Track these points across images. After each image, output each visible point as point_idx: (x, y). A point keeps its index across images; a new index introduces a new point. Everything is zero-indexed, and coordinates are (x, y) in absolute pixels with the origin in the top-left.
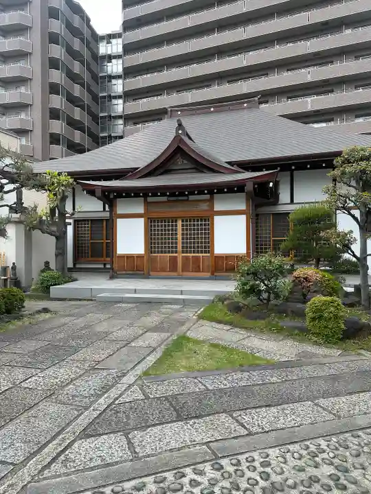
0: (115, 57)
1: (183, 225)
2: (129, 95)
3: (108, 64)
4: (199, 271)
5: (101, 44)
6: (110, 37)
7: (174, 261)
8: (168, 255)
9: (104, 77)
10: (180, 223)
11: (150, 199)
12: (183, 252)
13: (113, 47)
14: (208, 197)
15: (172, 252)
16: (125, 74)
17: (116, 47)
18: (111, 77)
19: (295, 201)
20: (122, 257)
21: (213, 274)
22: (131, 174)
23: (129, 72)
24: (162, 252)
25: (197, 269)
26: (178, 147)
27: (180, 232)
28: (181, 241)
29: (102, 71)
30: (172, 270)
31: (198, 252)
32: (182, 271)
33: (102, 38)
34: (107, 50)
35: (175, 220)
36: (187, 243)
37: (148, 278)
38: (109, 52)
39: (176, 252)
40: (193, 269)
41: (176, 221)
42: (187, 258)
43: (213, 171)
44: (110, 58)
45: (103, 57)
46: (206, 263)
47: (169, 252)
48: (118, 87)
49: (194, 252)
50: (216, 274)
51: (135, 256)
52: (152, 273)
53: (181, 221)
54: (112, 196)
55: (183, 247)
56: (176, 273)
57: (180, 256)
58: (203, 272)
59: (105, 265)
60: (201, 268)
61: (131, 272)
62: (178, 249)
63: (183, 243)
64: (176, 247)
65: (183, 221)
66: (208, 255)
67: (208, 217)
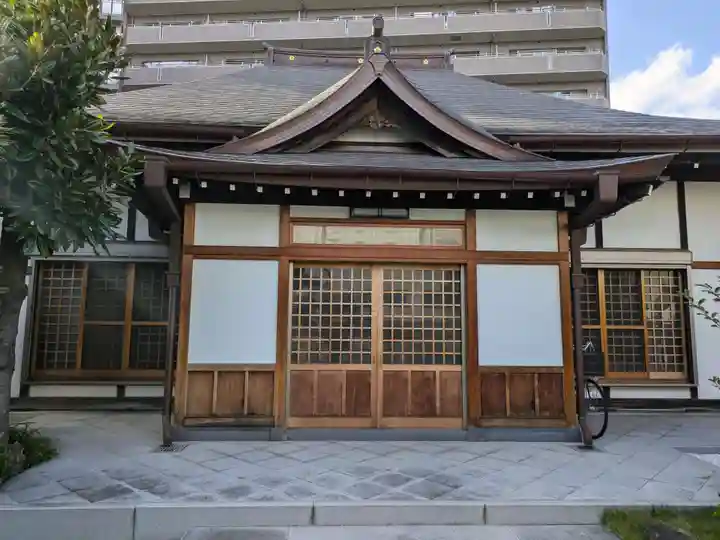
1: (387, 286)
4: (432, 414)
7: (359, 382)
8: (345, 367)
10: (378, 279)
11: (297, 211)
12: (387, 360)
14: (458, 214)
15: (356, 359)
19: (605, 246)
20: (206, 372)
21: (473, 422)
22: (236, 139)
24: (325, 360)
25: (426, 408)
26: (379, 83)
27: (378, 304)
28: (381, 328)
31: (428, 361)
32: (386, 414)
35: (366, 270)
36: (398, 334)
39: (367, 359)
40: (415, 407)
41: (368, 275)
42: (398, 376)
46: (453, 391)
47: (346, 359)
49: (418, 360)
50: (485, 423)
51: (247, 369)
52: (292, 422)
53: (381, 273)
54: (185, 194)
55: (387, 346)
56: (366, 422)
57: (377, 371)
58: (443, 415)
59: (121, 389)
60: (438, 404)
61: (231, 420)
62: (373, 353)
63: (387, 334)
64: (367, 346)
65: (386, 276)
66: (458, 368)
67: (459, 265)
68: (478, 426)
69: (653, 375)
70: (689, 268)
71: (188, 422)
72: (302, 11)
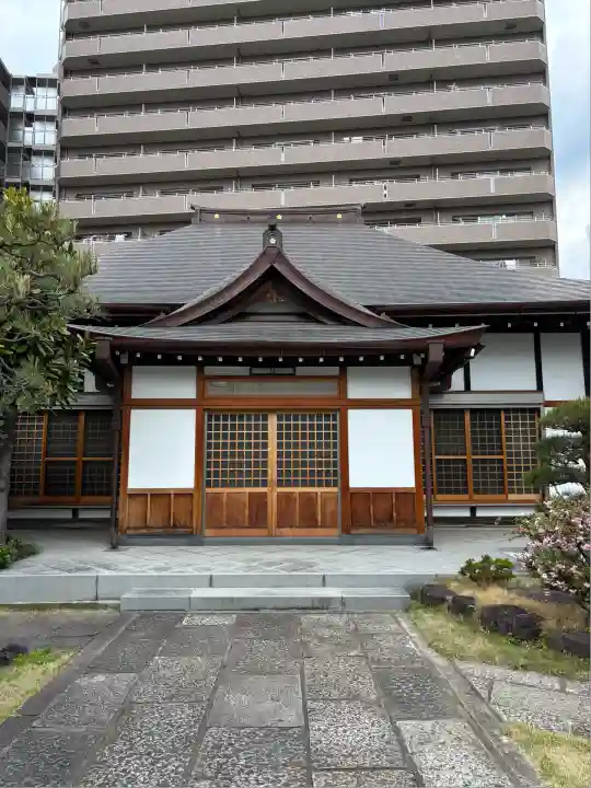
0: (41, 118)
1: (280, 427)
2: (68, 187)
3: (27, 129)
4: (316, 526)
5: (13, 94)
6: (32, 83)
7: (259, 503)
8: (248, 490)
9: (16, 150)
10: (273, 421)
11: (209, 370)
12: (280, 484)
13: (39, 100)
14: (335, 370)
15: (256, 484)
16: (63, 149)
17: (46, 101)
18: (30, 152)
19: (472, 388)
20: (141, 495)
21: (346, 530)
22: (163, 315)
23: (70, 147)
24: (232, 484)
25: (310, 521)
26: (272, 268)
27: (273, 441)
28: (276, 459)
29: (13, 138)
30: (253, 523)
31: (312, 484)
32: (279, 526)
33: (18, 82)
34: (24, 103)
35: (263, 414)
36: (288, 464)
37: (201, 544)
38: (29, 108)
39: (265, 484)
40: (302, 520)
41: (265, 418)
42: (288, 496)
43: (340, 320)
44: (31, 118)
45: (18, 115)
46: (330, 508)
47: (248, 484)
48: (44, 170)
49: (304, 484)
50: (354, 532)
51: (172, 492)
52: (208, 532)
53: (275, 418)
54: (124, 360)
55: (280, 473)
56: (264, 532)
57: (273, 493)
58: (323, 526)
59: (75, 512)
60: (319, 518)
61: (161, 530)
62: (269, 478)
63: (279, 464)
64: (265, 473)
65: (279, 418)
66: (335, 490)
67: (335, 410)
68: (348, 533)
69: (512, 497)
70: (542, 407)
71: (129, 532)
72: (237, 139)
